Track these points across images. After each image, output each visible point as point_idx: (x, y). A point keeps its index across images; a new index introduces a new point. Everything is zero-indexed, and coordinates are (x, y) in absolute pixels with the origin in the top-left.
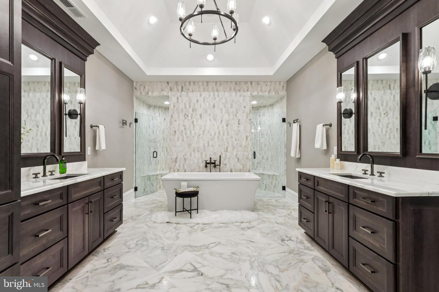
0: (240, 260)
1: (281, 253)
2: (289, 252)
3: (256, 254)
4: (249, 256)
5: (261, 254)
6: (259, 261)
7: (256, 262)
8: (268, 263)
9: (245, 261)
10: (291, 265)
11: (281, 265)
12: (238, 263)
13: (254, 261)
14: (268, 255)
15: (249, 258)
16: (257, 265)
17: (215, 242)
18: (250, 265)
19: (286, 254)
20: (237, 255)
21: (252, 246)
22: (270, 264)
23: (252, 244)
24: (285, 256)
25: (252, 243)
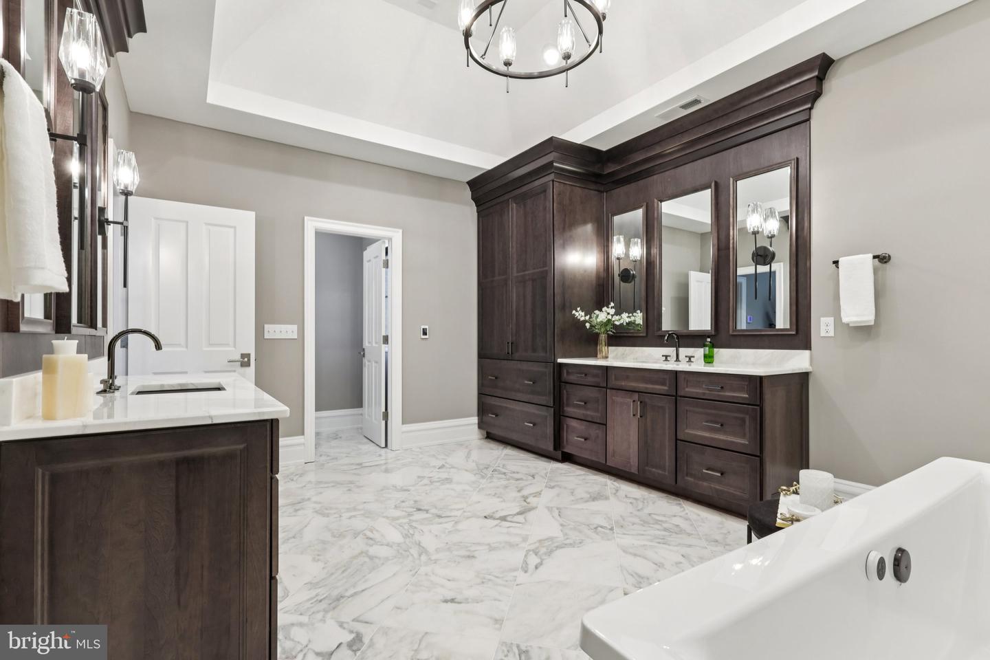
0: (449, 549)
1: (363, 591)
2: (342, 600)
3: (423, 570)
4: (436, 561)
5: (413, 572)
6: (410, 558)
7: (416, 556)
8: (392, 559)
9: (437, 550)
10: (344, 569)
11: (365, 562)
12: (447, 543)
13: (420, 556)
14: (394, 574)
15: (433, 558)
16: (412, 551)
17: (538, 571)
18: (423, 548)
19: (348, 594)
20: (464, 557)
21: (442, 586)
22: (387, 559)
23: (450, 595)
24: (354, 586)
25: (449, 598)
